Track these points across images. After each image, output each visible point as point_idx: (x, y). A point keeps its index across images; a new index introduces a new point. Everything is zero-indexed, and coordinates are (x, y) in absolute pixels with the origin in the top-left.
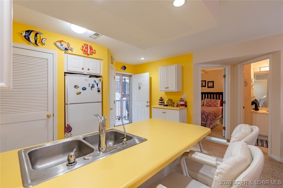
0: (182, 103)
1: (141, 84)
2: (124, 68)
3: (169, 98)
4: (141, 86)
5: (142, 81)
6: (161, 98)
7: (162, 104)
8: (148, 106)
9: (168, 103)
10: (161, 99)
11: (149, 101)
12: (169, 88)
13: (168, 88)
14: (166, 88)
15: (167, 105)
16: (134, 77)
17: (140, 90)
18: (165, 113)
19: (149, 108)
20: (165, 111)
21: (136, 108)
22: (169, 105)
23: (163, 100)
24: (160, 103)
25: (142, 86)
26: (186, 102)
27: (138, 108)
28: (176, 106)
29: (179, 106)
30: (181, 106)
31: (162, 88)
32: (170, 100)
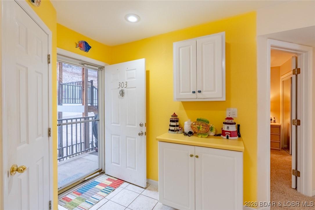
0: (233, 128)
1: (125, 86)
2: (86, 47)
3: (199, 118)
4: (125, 90)
5: (128, 78)
6: (175, 115)
7: (178, 130)
8: (143, 134)
9: (199, 128)
10: (175, 119)
11: (144, 122)
12: (203, 93)
13: (200, 92)
14: (194, 92)
15: (190, 133)
16: (110, 72)
17: (124, 97)
18: (197, 157)
19: (144, 137)
20: (198, 151)
21: (113, 136)
22: (201, 134)
23: (177, 121)
24: (173, 128)
25: (128, 89)
26: (239, 126)
27: (118, 137)
28: (214, 134)
29: (226, 137)
30: (231, 136)
31: (182, 92)
32: (202, 120)
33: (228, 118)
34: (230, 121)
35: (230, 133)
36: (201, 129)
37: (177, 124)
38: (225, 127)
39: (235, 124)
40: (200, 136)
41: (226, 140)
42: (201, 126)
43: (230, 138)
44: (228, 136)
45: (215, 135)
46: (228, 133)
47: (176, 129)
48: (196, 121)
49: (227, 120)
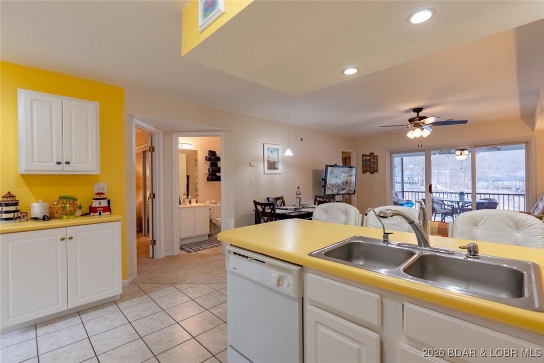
0: (104, 203)
3: (63, 195)
6: (9, 195)
7: (21, 218)
10: (10, 202)
12: (73, 165)
14: (59, 163)
18: (71, 238)
22: (66, 215)
29: (98, 214)
31: (37, 162)
32: (66, 198)
33: (98, 194)
34: (102, 196)
35: (102, 209)
36: (67, 209)
37: (16, 208)
38: (96, 204)
39: (106, 199)
40: (65, 217)
41: (99, 217)
42: (68, 205)
43: (102, 213)
44: (100, 212)
45: (82, 215)
46: (101, 209)
47: (16, 216)
48: (58, 199)
49: (98, 196)
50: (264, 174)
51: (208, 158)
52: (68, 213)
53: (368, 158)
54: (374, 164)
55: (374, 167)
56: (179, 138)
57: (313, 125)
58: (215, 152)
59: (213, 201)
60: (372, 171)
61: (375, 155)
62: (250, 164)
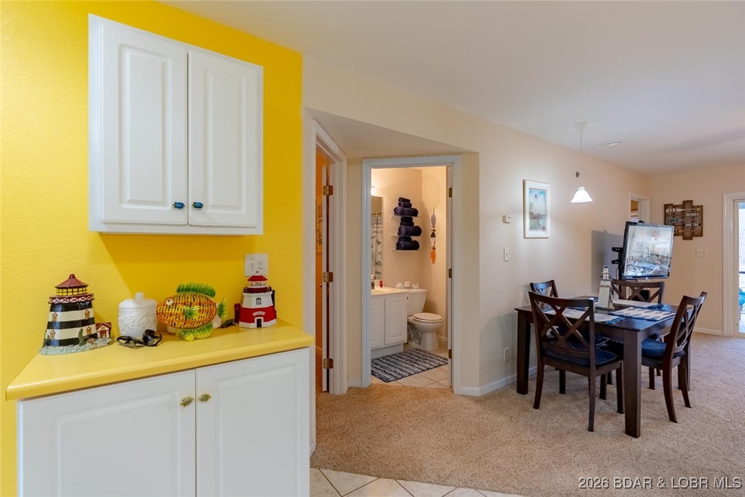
0: (266, 301)
6: (74, 283)
7: (95, 336)
10: (73, 299)
13: (198, 206)
14: (179, 206)
15: (149, 338)
20: (205, 380)
24: (60, 334)
29: (255, 325)
30: (266, 320)
31: (131, 202)
32: (193, 290)
33: (254, 279)
34: (262, 284)
35: (263, 313)
36: (195, 317)
37: (87, 314)
38: (250, 302)
39: (269, 289)
40: (190, 337)
41: (257, 331)
42: (196, 308)
43: (263, 324)
44: (259, 321)
45: (222, 327)
46: (260, 313)
47: (85, 334)
48: (176, 294)
49: (254, 283)
50: (525, 238)
51: (399, 211)
52: (196, 325)
53: (679, 210)
54: (693, 221)
55: (693, 227)
56: (373, 170)
57: (612, 145)
58: (409, 201)
59: (407, 284)
60: (688, 234)
61: (694, 204)
62: (504, 218)
